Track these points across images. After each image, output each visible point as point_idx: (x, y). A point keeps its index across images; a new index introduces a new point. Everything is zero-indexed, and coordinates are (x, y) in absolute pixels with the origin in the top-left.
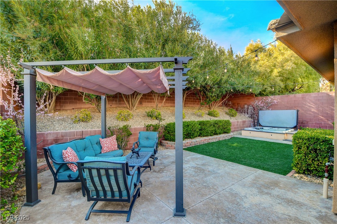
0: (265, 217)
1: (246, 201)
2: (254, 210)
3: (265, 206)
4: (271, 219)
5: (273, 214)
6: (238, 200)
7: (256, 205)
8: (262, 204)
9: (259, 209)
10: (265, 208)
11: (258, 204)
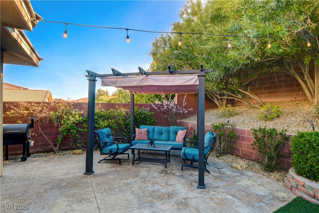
0: (39, 202)
1: (65, 203)
2: (51, 201)
3: (44, 210)
4: (33, 204)
5: (33, 209)
6: (71, 199)
7: (53, 206)
8: (48, 210)
9: (47, 204)
10: (43, 208)
11: (52, 207)
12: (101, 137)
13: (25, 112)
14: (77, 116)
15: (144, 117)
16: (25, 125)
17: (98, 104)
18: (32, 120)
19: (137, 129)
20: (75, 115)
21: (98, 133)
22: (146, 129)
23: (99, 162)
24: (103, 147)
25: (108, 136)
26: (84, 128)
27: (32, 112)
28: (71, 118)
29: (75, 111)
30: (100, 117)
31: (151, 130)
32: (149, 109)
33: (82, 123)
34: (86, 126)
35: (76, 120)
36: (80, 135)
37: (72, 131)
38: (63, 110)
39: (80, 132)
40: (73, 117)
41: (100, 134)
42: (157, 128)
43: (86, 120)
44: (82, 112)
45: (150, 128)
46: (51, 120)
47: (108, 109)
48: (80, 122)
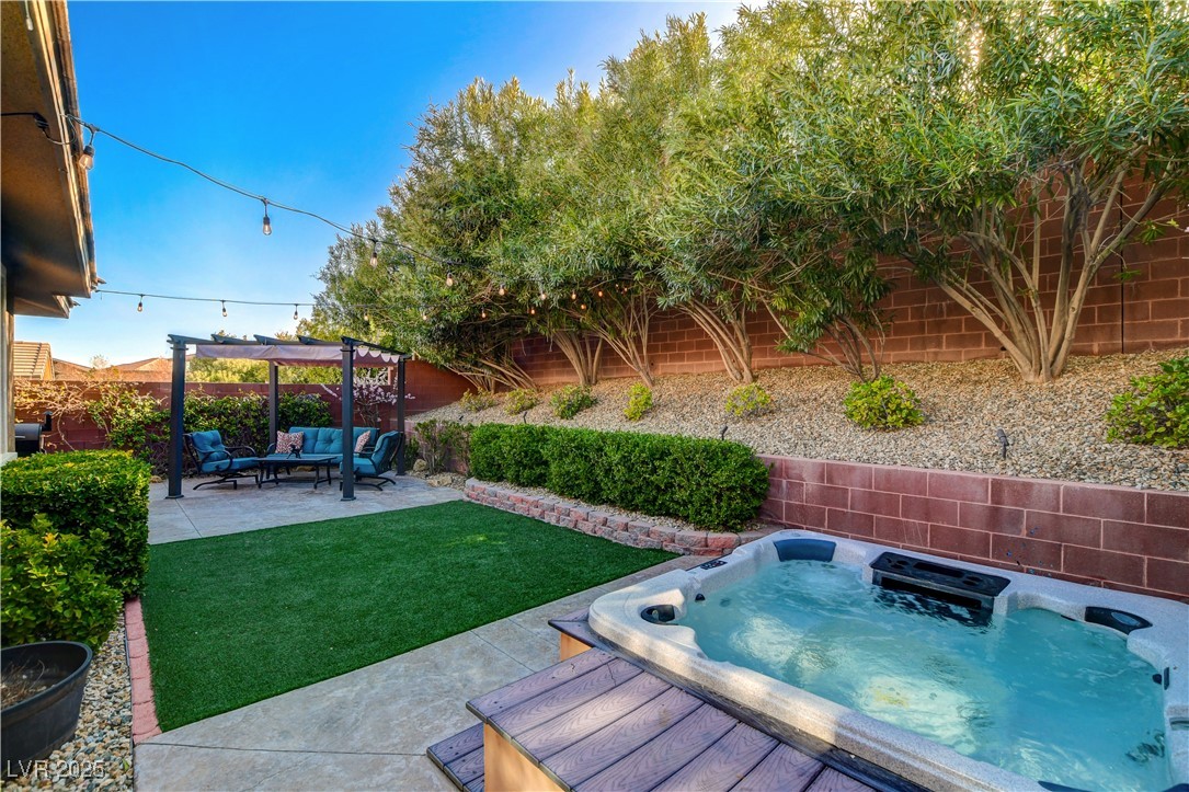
12: (200, 445)
13: (29, 400)
14: (147, 410)
15: (305, 412)
16: (35, 427)
17: (196, 385)
18: (48, 417)
19: (280, 434)
20: (143, 407)
21: (192, 438)
22: (300, 434)
23: (195, 489)
24: (204, 461)
25: (214, 444)
26: (165, 433)
27: (43, 400)
28: (132, 412)
29: (143, 400)
30: (201, 412)
31: (309, 436)
32: (318, 396)
33: (160, 424)
34: (168, 430)
35: (145, 417)
36: (155, 448)
37: (135, 439)
38: (114, 397)
39: (154, 441)
40: (137, 411)
41: (196, 440)
42: (323, 432)
43: (168, 418)
44: (159, 402)
45: (309, 431)
46: (88, 417)
47: (221, 396)
48: (154, 422)
